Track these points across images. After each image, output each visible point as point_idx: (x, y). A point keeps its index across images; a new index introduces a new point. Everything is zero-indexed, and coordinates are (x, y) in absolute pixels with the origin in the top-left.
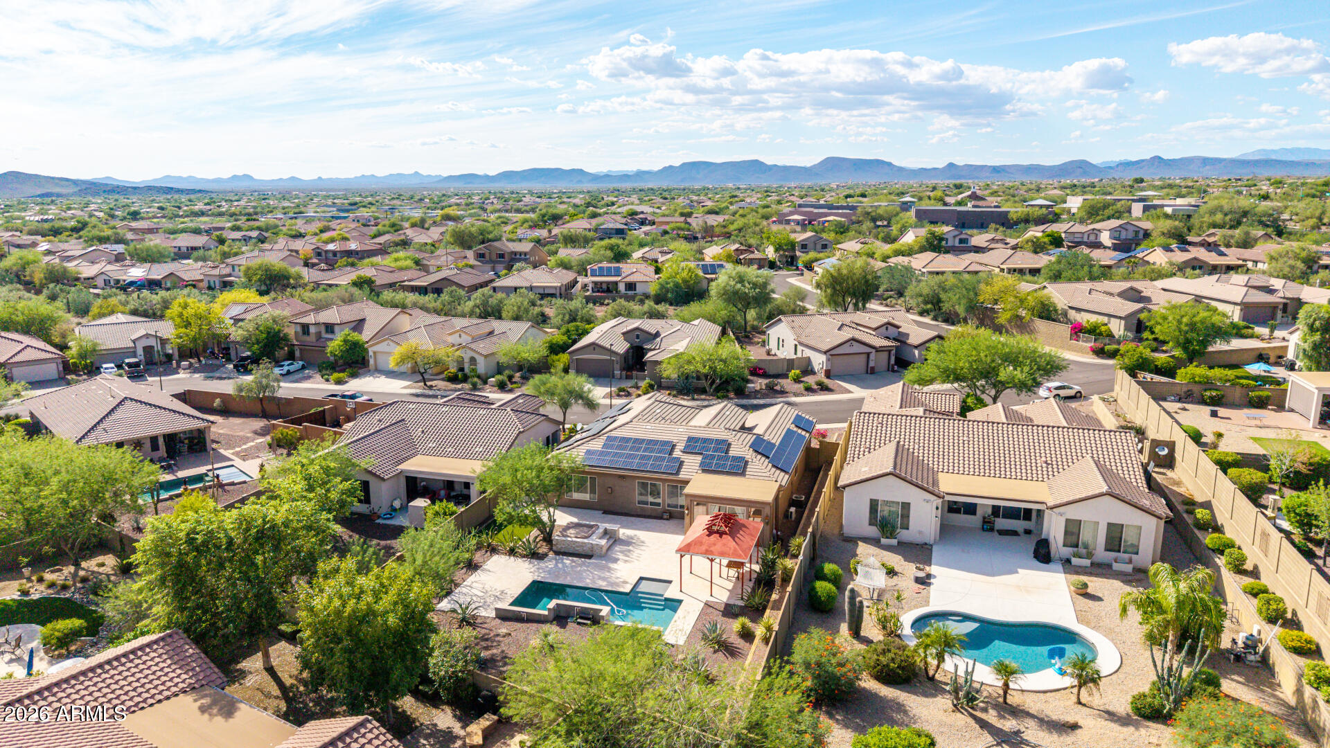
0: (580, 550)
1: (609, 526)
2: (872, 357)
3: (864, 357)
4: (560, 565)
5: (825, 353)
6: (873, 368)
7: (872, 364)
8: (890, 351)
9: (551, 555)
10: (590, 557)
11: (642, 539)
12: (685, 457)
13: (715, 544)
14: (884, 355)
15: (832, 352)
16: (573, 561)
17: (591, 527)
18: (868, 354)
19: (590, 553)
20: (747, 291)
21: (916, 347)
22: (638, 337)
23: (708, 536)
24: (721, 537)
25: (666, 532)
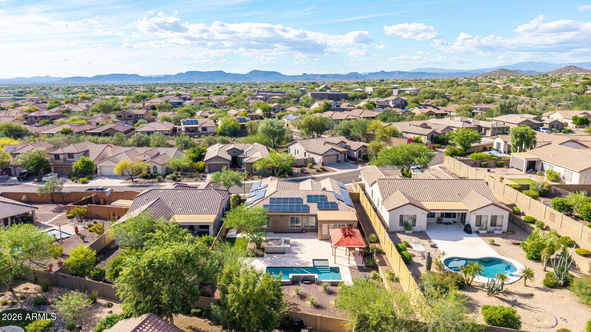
0: (278, 251)
1: (286, 238)
2: (339, 156)
3: (336, 156)
4: (273, 259)
5: (322, 155)
6: (340, 161)
7: (339, 159)
8: (345, 153)
9: (265, 255)
10: (284, 253)
11: (301, 243)
12: (309, 204)
13: (349, 241)
14: (343, 155)
15: (325, 155)
16: (278, 256)
17: (278, 240)
18: (338, 155)
19: (283, 251)
20: (275, 129)
21: (355, 151)
22: (234, 152)
23: (345, 237)
24: (351, 237)
25: (308, 238)
